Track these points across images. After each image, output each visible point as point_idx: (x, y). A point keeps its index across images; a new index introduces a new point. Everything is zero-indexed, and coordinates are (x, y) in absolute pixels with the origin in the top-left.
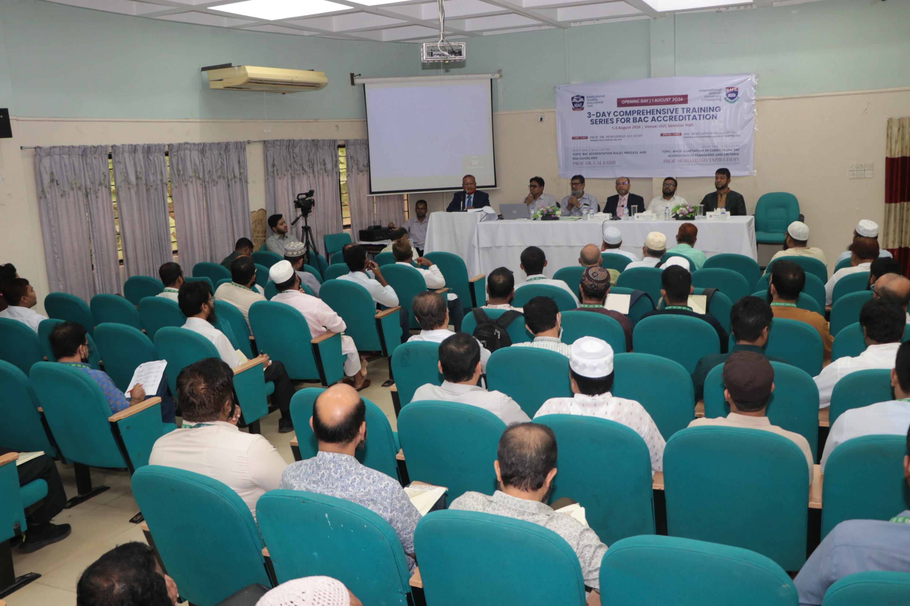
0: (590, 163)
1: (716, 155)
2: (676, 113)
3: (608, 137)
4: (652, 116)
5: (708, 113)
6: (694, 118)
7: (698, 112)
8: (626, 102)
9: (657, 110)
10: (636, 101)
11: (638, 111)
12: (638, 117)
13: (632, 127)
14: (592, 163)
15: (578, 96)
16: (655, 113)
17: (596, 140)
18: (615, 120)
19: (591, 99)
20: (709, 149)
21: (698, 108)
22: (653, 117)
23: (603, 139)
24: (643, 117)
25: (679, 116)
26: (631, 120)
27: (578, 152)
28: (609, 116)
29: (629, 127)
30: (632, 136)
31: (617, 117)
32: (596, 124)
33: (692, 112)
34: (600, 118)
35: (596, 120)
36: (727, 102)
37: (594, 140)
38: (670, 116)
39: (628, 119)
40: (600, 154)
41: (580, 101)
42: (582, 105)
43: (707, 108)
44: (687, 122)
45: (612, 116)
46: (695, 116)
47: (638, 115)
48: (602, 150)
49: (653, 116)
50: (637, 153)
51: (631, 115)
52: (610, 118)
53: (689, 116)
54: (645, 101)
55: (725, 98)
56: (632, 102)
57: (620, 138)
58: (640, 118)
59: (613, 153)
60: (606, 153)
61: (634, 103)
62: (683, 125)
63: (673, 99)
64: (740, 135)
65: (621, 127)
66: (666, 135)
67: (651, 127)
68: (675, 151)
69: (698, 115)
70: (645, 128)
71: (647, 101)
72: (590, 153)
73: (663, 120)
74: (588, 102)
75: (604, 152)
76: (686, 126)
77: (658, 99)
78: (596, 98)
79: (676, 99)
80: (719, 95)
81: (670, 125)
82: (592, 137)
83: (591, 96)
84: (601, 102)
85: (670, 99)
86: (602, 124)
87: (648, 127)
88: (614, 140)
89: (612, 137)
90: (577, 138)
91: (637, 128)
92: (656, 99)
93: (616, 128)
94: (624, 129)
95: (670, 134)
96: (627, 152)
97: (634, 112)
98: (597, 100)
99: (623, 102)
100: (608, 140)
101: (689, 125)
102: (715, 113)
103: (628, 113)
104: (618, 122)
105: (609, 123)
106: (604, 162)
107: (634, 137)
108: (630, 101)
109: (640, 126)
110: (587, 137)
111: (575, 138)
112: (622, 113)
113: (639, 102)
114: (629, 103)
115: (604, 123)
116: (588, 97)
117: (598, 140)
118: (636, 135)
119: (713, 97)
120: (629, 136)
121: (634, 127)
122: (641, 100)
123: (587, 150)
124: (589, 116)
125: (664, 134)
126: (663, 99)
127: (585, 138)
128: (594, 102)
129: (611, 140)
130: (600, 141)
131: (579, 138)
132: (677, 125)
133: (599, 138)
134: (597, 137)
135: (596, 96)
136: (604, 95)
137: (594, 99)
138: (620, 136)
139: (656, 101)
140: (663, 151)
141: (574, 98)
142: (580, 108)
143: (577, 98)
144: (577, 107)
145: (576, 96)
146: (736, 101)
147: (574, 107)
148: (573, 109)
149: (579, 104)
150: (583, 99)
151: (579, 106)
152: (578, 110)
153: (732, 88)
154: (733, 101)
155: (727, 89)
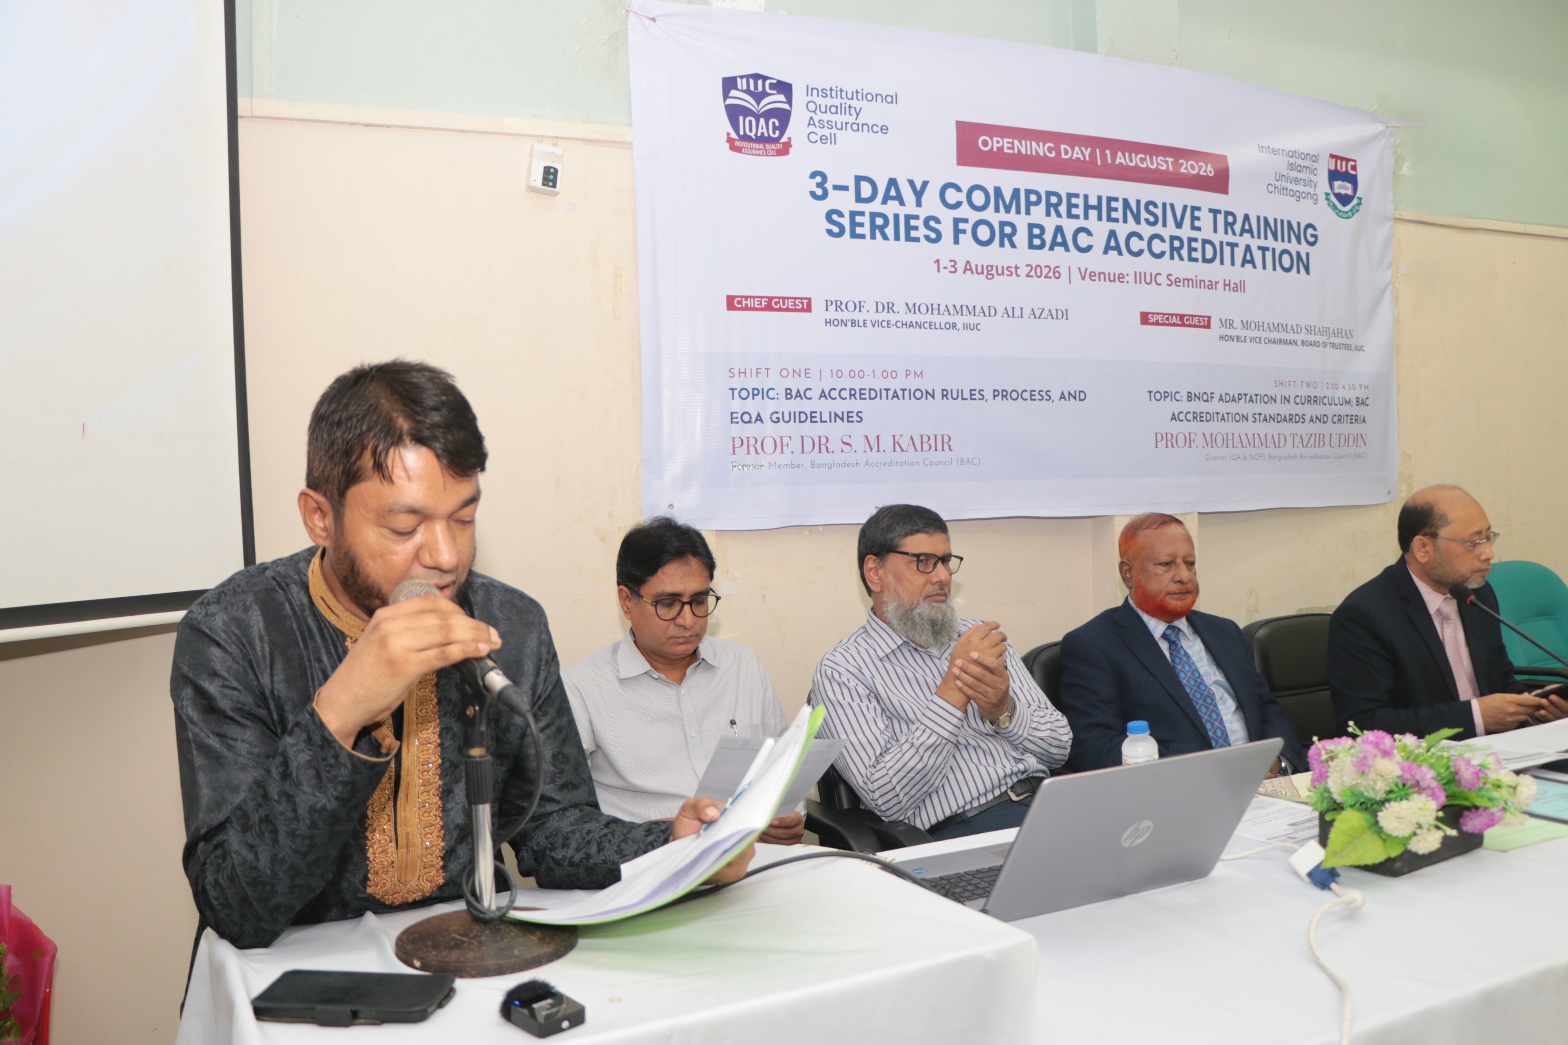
0: (821, 444)
1: (1311, 419)
2: (1194, 228)
3: (914, 308)
5: (1286, 246)
6: (1248, 257)
7: (1259, 237)
8: (995, 143)
9: (1126, 203)
10: (1041, 149)
11: (1049, 194)
13: (1023, 271)
14: (834, 445)
15: (756, 77)
16: (1118, 215)
17: (854, 323)
18: (946, 229)
19: (829, 101)
20: (1290, 392)
21: (1258, 218)
22: (1113, 234)
23: (893, 318)
24: (1070, 227)
25: (1204, 242)
26: (1021, 238)
27: (760, 383)
28: (919, 204)
29: (1013, 271)
30: (1027, 313)
31: (958, 213)
32: (854, 235)
33: (1241, 235)
34: (876, 206)
35: (853, 214)
36: (1330, 210)
37: (844, 323)
38: (1173, 238)
39: (1007, 230)
40: (874, 394)
41: (766, 104)
42: (783, 128)
43: (1282, 221)
44: (1227, 271)
45: (931, 204)
46: (1248, 248)
47: (1048, 214)
48: (885, 374)
49: (1113, 226)
50: (1045, 396)
51: (1018, 211)
52: (923, 213)
53: (1233, 245)
54: (1077, 153)
55: (1326, 195)
56: (1024, 147)
57: (971, 320)
58: (1059, 230)
59: (938, 394)
60: (907, 393)
61: (1034, 153)
62: (1218, 285)
63: (1182, 164)
64: (1364, 348)
65: (977, 266)
66: (1160, 322)
67: (1102, 276)
68: (1193, 396)
69: (1260, 248)
70: (1083, 278)
71: (1087, 153)
72: (823, 391)
73: (1146, 252)
74: (811, 118)
75: (895, 385)
76: (1225, 290)
77: (1127, 154)
78: (854, 103)
79: (1193, 167)
80: (1312, 177)
81: (1173, 278)
82: (834, 303)
83: (828, 88)
84: (879, 129)
85: (1170, 160)
86: (885, 237)
87: (1092, 275)
88: (943, 326)
89: (936, 312)
90: (756, 306)
91: (1046, 277)
92: (1120, 154)
93: (952, 266)
94: (988, 274)
95: (1174, 317)
96: (1003, 391)
97: (1033, 198)
98: (858, 111)
99: (985, 143)
100: (917, 323)
101: (1232, 286)
102: (1304, 248)
103: (1007, 199)
104: (961, 236)
105: (917, 240)
106: (894, 436)
107: (1035, 317)
108: (1016, 142)
109: (1057, 269)
110: (809, 299)
111: (740, 302)
112: (978, 197)
113: (1054, 152)
114: (1011, 151)
115: (897, 238)
116: (812, 89)
117: (864, 323)
118: (1043, 309)
119: (1296, 181)
120: (1011, 315)
121: (1033, 273)
122: (1063, 147)
123: (807, 371)
124: (819, 192)
125: (1155, 316)
126: (1148, 157)
127: (797, 307)
128: (842, 123)
129: (931, 328)
130: (873, 326)
131: (765, 305)
132: (1197, 281)
133: (868, 311)
134: (862, 308)
135: (855, 94)
136: (896, 94)
137: (841, 104)
138: (971, 308)
139: (1123, 161)
140: (1152, 394)
141: (739, 87)
142: (770, 140)
143: (752, 88)
144: (754, 137)
145: (748, 77)
146: (1354, 211)
147: (736, 130)
148: (730, 141)
149: (762, 121)
150: (786, 97)
151: (762, 128)
152: (758, 149)
153: (1342, 159)
154: (1347, 213)
155: (1331, 159)
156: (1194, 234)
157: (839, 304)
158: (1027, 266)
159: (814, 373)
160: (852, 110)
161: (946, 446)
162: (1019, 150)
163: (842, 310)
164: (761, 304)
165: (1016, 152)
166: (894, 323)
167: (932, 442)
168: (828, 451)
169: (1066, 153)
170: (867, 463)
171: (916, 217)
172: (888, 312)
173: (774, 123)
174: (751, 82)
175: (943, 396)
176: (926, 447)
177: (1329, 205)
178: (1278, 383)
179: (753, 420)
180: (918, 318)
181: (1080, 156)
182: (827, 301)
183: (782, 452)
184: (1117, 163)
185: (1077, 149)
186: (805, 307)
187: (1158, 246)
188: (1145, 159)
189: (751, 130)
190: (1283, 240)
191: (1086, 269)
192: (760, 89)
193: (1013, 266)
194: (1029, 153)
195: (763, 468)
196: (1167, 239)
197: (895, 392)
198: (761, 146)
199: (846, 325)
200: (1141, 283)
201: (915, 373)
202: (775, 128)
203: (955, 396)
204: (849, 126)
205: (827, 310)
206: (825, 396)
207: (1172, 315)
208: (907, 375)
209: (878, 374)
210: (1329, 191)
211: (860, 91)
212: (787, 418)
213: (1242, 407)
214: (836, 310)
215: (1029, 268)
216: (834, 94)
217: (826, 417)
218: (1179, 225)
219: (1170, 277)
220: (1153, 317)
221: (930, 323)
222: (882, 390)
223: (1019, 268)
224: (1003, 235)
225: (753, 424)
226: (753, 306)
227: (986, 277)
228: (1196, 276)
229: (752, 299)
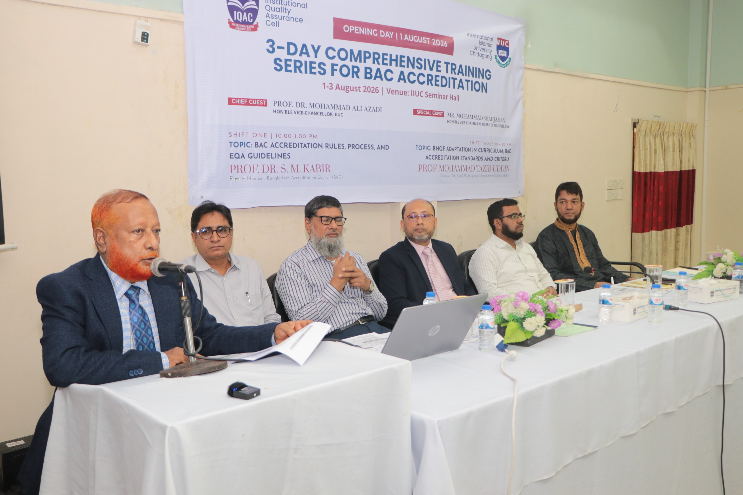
0: (272, 169)
1: (486, 159)
2: (438, 71)
3: (313, 106)
5: (477, 79)
6: (461, 85)
7: (466, 75)
8: (351, 29)
9: (408, 58)
10: (371, 32)
11: (374, 53)
12: (374, 67)
13: (362, 89)
14: (278, 169)
16: (405, 64)
17: (286, 112)
18: (328, 68)
19: (276, 6)
20: (476, 146)
21: (466, 66)
22: (402, 73)
23: (304, 110)
25: (442, 77)
26: (362, 74)
27: (244, 139)
28: (316, 56)
29: (357, 89)
30: (363, 108)
31: (334, 61)
32: (286, 70)
33: (458, 74)
34: (297, 57)
35: (286, 60)
36: (497, 63)
37: (282, 112)
38: (428, 75)
39: (356, 70)
40: (296, 145)
41: (247, 6)
42: (254, 18)
43: (476, 68)
44: (451, 91)
45: (322, 57)
46: (461, 80)
47: (374, 63)
48: (300, 136)
49: (402, 69)
50: (371, 147)
51: (360, 61)
52: (318, 61)
53: (454, 79)
54: (387, 35)
55: (496, 57)
56: (364, 31)
57: (339, 111)
58: (378, 70)
59: (324, 146)
60: (310, 145)
61: (368, 34)
62: (447, 97)
63: (434, 41)
64: (509, 127)
65: (341, 86)
66: (422, 114)
67: (397, 92)
68: (436, 148)
69: (466, 80)
70: (389, 93)
71: (392, 35)
72: (272, 144)
73: (417, 82)
74: (268, 13)
75: (305, 141)
76: (450, 99)
77: (409, 36)
78: (287, 7)
79: (438, 42)
80: (490, 48)
81: (428, 94)
82: (277, 102)
84: (298, 20)
85: (428, 39)
86: (301, 72)
87: (392, 92)
88: (326, 114)
89: (323, 107)
90: (242, 103)
91: (372, 92)
92: (406, 35)
93: (330, 86)
94: (347, 90)
95: (428, 112)
96: (352, 145)
97: (367, 55)
98: (289, 11)
99: (346, 29)
100: (314, 112)
101: (454, 98)
102: (485, 81)
103: (356, 55)
104: (335, 72)
105: (315, 73)
106: (304, 165)
107: (367, 111)
108: (360, 28)
109: (377, 89)
110: (266, 100)
111: (234, 101)
112: (343, 54)
113: (377, 34)
114: (358, 33)
115: (306, 72)
117: (291, 112)
118: (371, 107)
119: (483, 50)
120: (356, 109)
121: (366, 90)
122: (381, 31)
123: (265, 134)
124: (271, 49)
125: (420, 111)
126: (418, 37)
127: (261, 104)
128: (282, 16)
129: (320, 115)
130: (295, 114)
131: (246, 103)
132: (438, 95)
133: (293, 107)
134: (290, 105)
135: (288, 3)
136: (307, 3)
137: (281, 7)
138: (339, 106)
139: (407, 39)
140: (418, 147)
142: (249, 23)
144: (241, 22)
146: (507, 64)
147: (233, 18)
148: (230, 23)
149: (245, 14)
150: (256, 3)
151: (245, 18)
152: (243, 28)
153: (503, 40)
154: (504, 65)
155: (498, 40)
156: (438, 73)
157: (280, 103)
158: (364, 87)
159: (268, 135)
160: (286, 10)
161: (328, 170)
162: (361, 32)
163: (281, 106)
164: (244, 102)
165: (360, 33)
166: (305, 113)
167: (321, 168)
168: (275, 172)
169: (383, 34)
170: (292, 178)
171: (315, 63)
172: (302, 107)
173: (250, 15)
175: (326, 146)
176: (319, 170)
177: (496, 61)
178: (472, 142)
179: (240, 157)
180: (315, 110)
181: (389, 36)
182: (274, 101)
183: (254, 172)
184: (405, 40)
185: (387, 32)
186: (264, 104)
187: (422, 79)
188: (417, 38)
189: (240, 18)
190: (476, 77)
191: (390, 89)
193: (358, 87)
194: (366, 34)
195: (245, 180)
196: (426, 76)
197: (305, 144)
198: (244, 26)
199: (283, 113)
200: (414, 96)
201: (314, 136)
202: (251, 18)
203: (332, 146)
204: (285, 18)
205: (274, 105)
206: (273, 146)
207: (427, 111)
208: (310, 137)
209: (297, 136)
210: (497, 54)
211: (290, 2)
212: (256, 156)
213: (456, 153)
214: (279, 106)
215: (365, 88)
216: (278, 2)
217: (274, 156)
218: (431, 69)
219: (427, 93)
220: (419, 112)
221: (320, 112)
222: (299, 144)
223: (360, 88)
224: (353, 72)
225: (240, 159)
226: (240, 103)
227: (346, 91)
228: (438, 93)
229: (240, 100)
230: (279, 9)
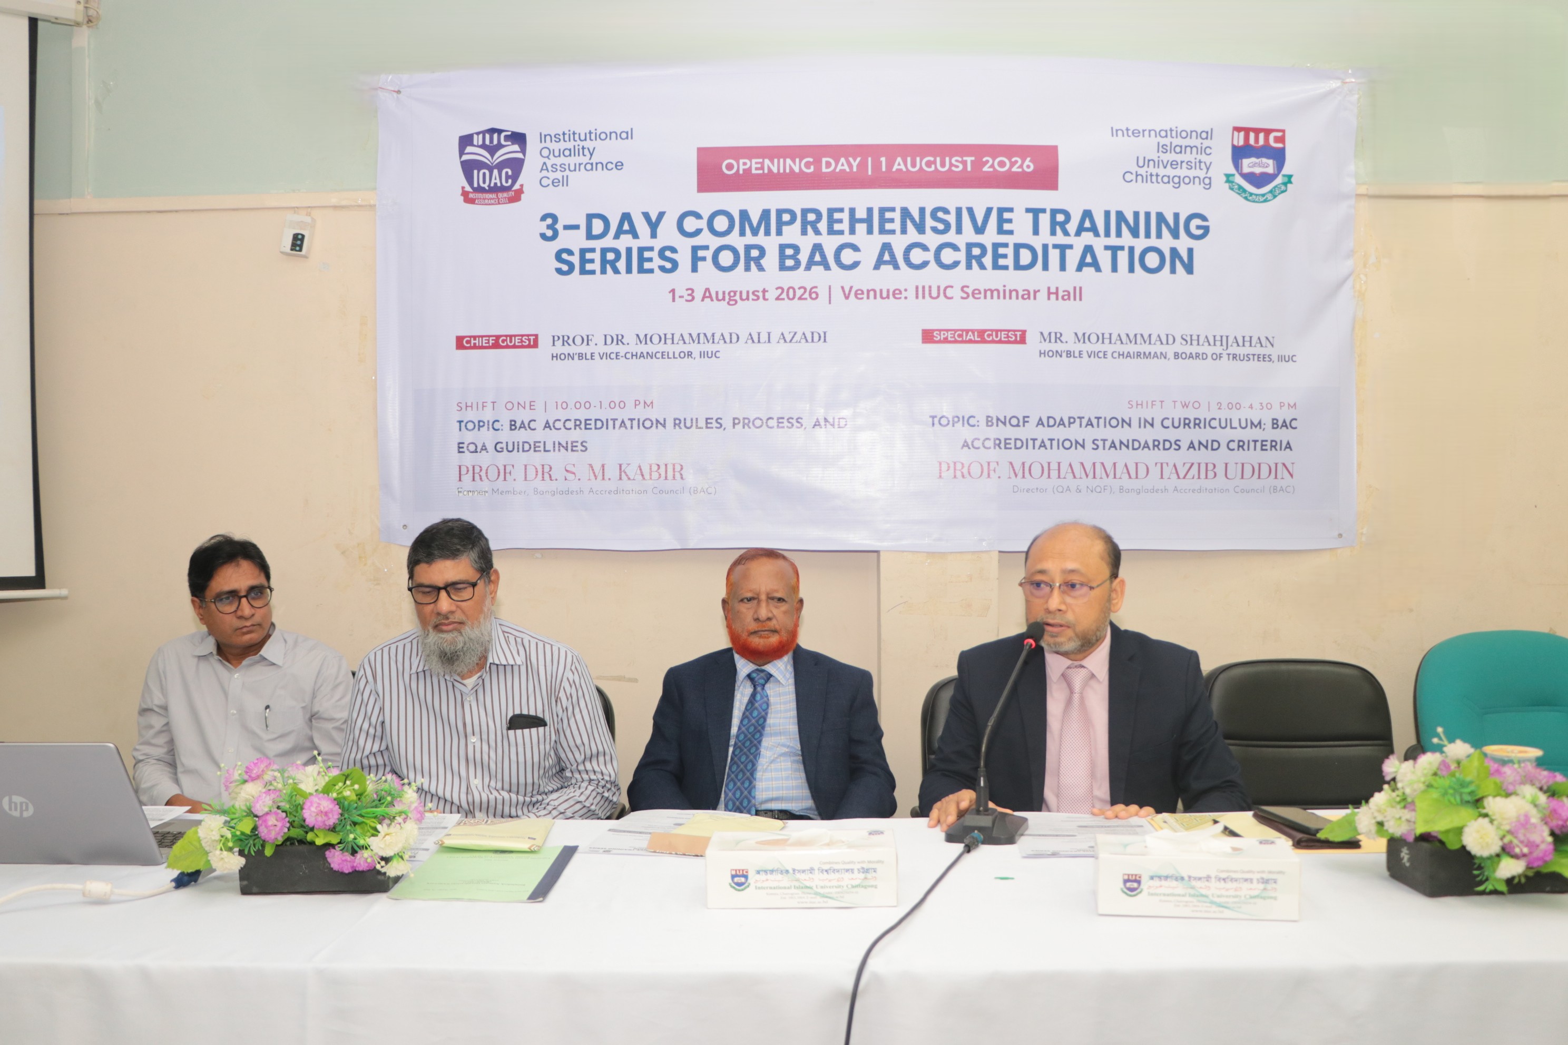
0: (546, 473)
1: (1191, 446)
2: (1001, 231)
3: (646, 339)
4: (878, 240)
5: (1153, 242)
6: (1088, 260)
7: (1107, 234)
8: (742, 165)
9: (905, 213)
10: (797, 166)
11: (805, 212)
12: (806, 244)
13: (772, 294)
14: (558, 473)
15: (492, 131)
16: (897, 226)
17: (581, 356)
18: (684, 258)
19: (562, 145)
20: (1157, 414)
21: (1107, 214)
22: (886, 247)
24: (830, 244)
25: (1018, 247)
26: (771, 260)
27: (488, 415)
28: (654, 235)
29: (760, 295)
30: (776, 337)
31: (697, 241)
32: (583, 272)
33: (1078, 234)
34: (608, 242)
35: (583, 251)
36: (1234, 195)
37: (570, 356)
38: (970, 246)
39: (755, 253)
40: (601, 424)
41: (500, 155)
42: (515, 177)
43: (1148, 215)
44: (1054, 278)
45: (668, 234)
46: (1088, 249)
47: (804, 232)
48: (612, 405)
49: (887, 238)
50: (796, 423)
51: (767, 233)
52: (658, 244)
53: (1063, 248)
54: (843, 165)
55: (1229, 178)
56: (776, 166)
57: (709, 347)
58: (817, 248)
59: (670, 423)
60: (635, 423)
61: (788, 171)
62: (1038, 294)
63: (987, 162)
64: (1294, 359)
65: (717, 293)
66: (949, 339)
67: (872, 294)
68: (995, 421)
69: (1107, 248)
70: (847, 297)
71: (855, 164)
72: (547, 422)
73: (933, 264)
74: (545, 163)
75: (623, 415)
76: (1049, 298)
77: (909, 159)
78: (587, 144)
79: (1002, 164)
80: (1203, 158)
81: (969, 291)
82: (561, 338)
83: (561, 133)
84: (613, 166)
85: (969, 159)
86: (616, 271)
87: (858, 294)
88: (677, 355)
89: (669, 341)
90: (484, 345)
91: (800, 298)
92: (899, 160)
93: (689, 295)
94: (730, 300)
95: (970, 333)
96: (744, 419)
97: (786, 217)
98: (591, 152)
99: (730, 167)
100: (648, 353)
101: (1060, 294)
102: (1183, 244)
103: (755, 221)
104: (700, 264)
105: (651, 271)
106: (620, 466)
107: (785, 342)
108: (767, 162)
109: (814, 290)
110: (536, 336)
111: (468, 342)
112: (721, 223)
113: (812, 167)
114: (761, 172)
115: (629, 270)
116: (545, 136)
117: (592, 356)
118: (795, 333)
119: (1174, 164)
120: (756, 340)
121: (784, 296)
122: (824, 160)
123: (532, 404)
124: (549, 233)
125: (942, 333)
126: (938, 159)
127: (524, 344)
128: (575, 164)
129: (662, 358)
130: (601, 359)
131: (492, 343)
132: (1004, 291)
133: (596, 344)
134: (590, 342)
135: (588, 135)
136: (632, 129)
137: (574, 146)
138: (709, 336)
139: (903, 167)
140: (936, 420)
141: (475, 143)
142: (503, 189)
143: (487, 142)
144: (487, 188)
145: (484, 133)
146: (1277, 192)
147: (471, 183)
148: (465, 194)
149: (496, 172)
150: (520, 147)
151: (496, 179)
152: (491, 199)
153: (1257, 131)
154: (1263, 195)
155: (1236, 133)
156: (1003, 239)
157: (566, 338)
158: (777, 289)
159: (539, 406)
160: (586, 151)
161: (678, 475)
162: (769, 168)
163: (569, 345)
164: (488, 343)
165: (766, 171)
166: (624, 355)
167: (662, 471)
168: (551, 479)
169: (828, 165)
170: (591, 491)
171: (651, 249)
172: (617, 344)
173: (507, 173)
174: (487, 136)
175: (675, 424)
176: (655, 475)
177: (1231, 189)
178: (1134, 404)
180: (650, 348)
181: (846, 168)
182: (554, 337)
183: (505, 479)
184: (894, 169)
185: (843, 160)
186: (532, 343)
187: (948, 256)
188: (934, 162)
189: (484, 182)
190: (1148, 235)
191: (851, 288)
192: (495, 142)
193: (761, 290)
194: (782, 171)
195: (487, 494)
196: (963, 248)
197: (623, 422)
198: (494, 196)
199: (573, 359)
200: (924, 298)
201: (645, 403)
202: (507, 177)
203: (688, 424)
204: (582, 167)
205: (554, 345)
206: (549, 427)
207: (967, 331)
208: (636, 405)
209: (606, 405)
210: (1232, 171)
211: (594, 131)
212: (510, 448)
213: (1075, 432)
214: (563, 345)
215: (780, 291)
216: (567, 137)
217: (549, 446)
218: (980, 230)
219: (965, 289)
220: (940, 335)
221: (662, 352)
222: (609, 420)
223: (767, 291)
224: (748, 259)
225: (478, 453)
226: (480, 345)
227: (728, 303)
228: (1004, 286)
229: (480, 339)
230: (570, 150)
